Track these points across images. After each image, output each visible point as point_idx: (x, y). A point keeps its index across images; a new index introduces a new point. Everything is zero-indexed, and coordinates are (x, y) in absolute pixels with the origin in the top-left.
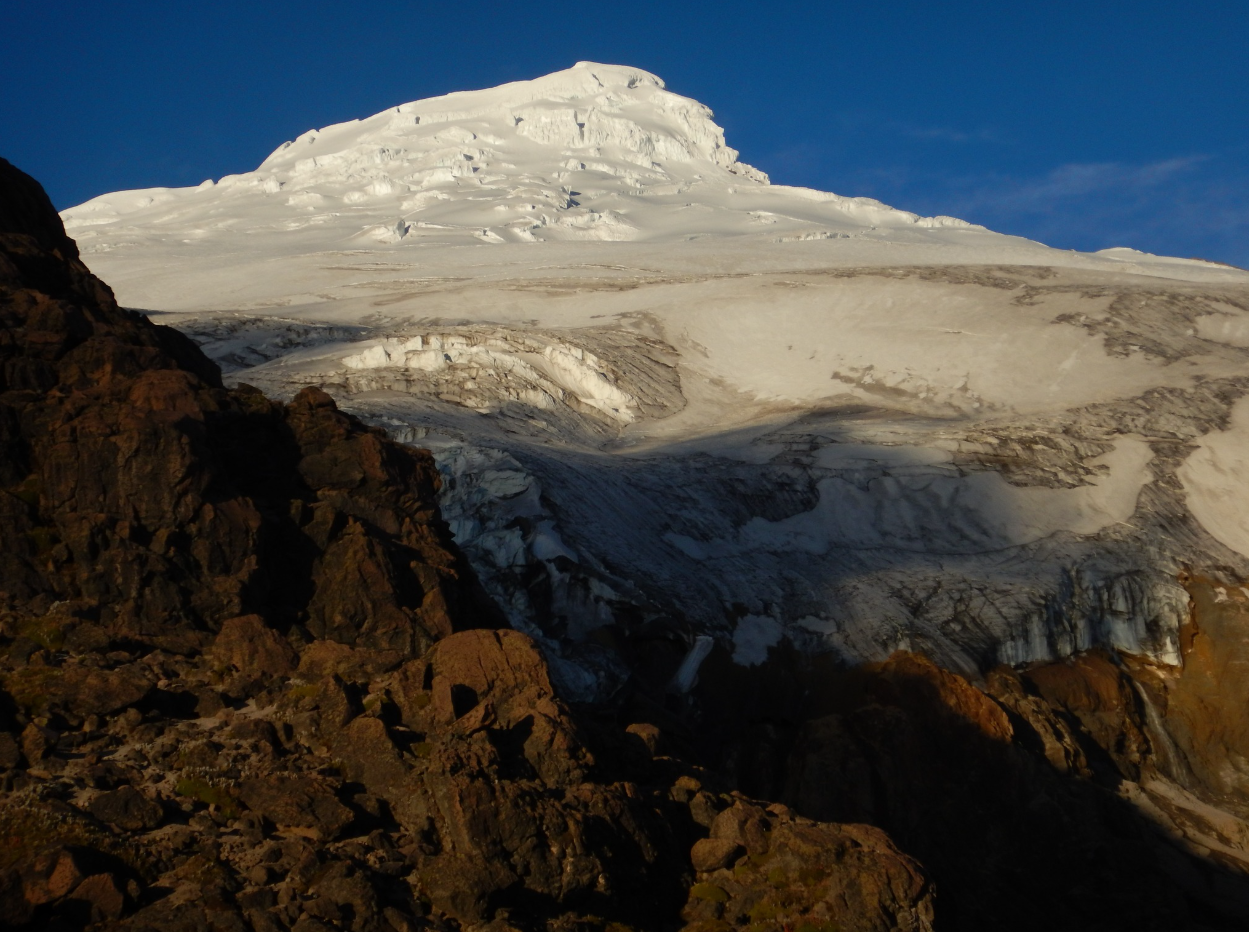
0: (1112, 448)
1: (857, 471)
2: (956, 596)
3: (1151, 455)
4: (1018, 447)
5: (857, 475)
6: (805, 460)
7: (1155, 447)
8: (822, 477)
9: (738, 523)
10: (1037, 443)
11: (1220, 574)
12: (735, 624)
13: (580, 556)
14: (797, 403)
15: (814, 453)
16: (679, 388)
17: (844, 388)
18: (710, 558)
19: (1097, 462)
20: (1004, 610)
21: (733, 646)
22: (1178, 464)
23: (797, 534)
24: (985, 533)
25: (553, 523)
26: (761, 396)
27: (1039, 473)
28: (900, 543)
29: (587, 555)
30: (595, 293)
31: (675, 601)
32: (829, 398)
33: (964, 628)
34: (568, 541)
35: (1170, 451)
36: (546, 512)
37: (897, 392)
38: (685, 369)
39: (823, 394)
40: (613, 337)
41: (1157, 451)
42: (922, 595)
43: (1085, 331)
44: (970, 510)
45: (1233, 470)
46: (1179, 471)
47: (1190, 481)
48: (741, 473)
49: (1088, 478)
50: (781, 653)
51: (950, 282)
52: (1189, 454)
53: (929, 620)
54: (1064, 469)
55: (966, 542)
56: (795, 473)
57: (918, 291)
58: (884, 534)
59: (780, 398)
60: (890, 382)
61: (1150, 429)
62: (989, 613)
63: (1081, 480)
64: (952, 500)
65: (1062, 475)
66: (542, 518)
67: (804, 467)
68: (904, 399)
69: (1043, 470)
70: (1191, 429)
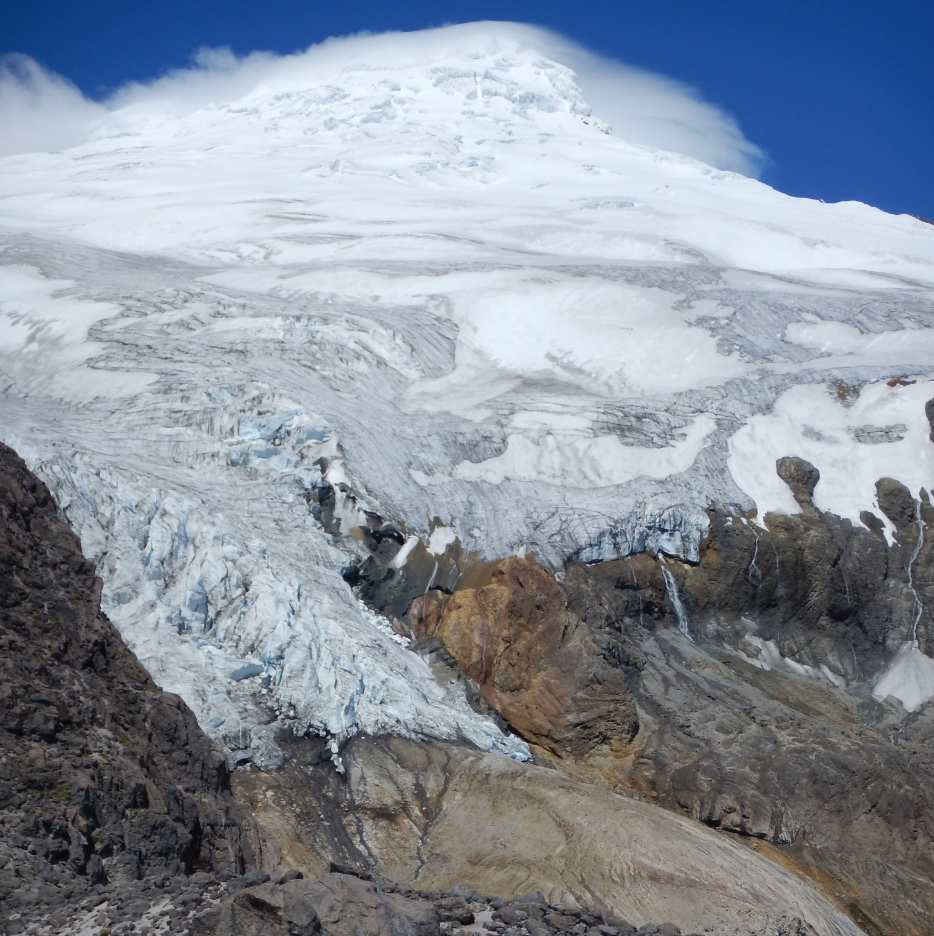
0: (692, 422)
1: (533, 430)
2: (564, 518)
3: (715, 427)
4: (633, 419)
5: (532, 433)
6: (504, 421)
7: (719, 423)
8: (512, 433)
9: (455, 463)
10: (645, 418)
11: (732, 509)
12: (432, 530)
13: (353, 483)
14: (520, 372)
15: (511, 417)
16: (453, 356)
17: (549, 365)
18: (430, 485)
19: (680, 431)
20: (589, 529)
21: (429, 543)
22: (730, 435)
23: (487, 471)
24: (599, 475)
25: (341, 461)
26: (502, 364)
27: (643, 437)
28: (547, 479)
29: (358, 483)
30: (421, 277)
31: (401, 513)
32: (538, 372)
33: (563, 539)
34: (349, 473)
35: (728, 425)
36: (339, 454)
37: (580, 371)
38: (461, 342)
39: (536, 368)
40: (419, 317)
41: (719, 425)
42: (544, 516)
43: (709, 333)
44: (594, 460)
45: (761, 442)
46: (729, 440)
47: (733, 447)
48: (464, 428)
49: (671, 442)
50: (454, 549)
51: (643, 286)
52: (739, 428)
53: (543, 533)
54: (659, 436)
55: (586, 481)
56: (495, 429)
57: (619, 292)
58: (539, 473)
59: (513, 367)
60: (578, 364)
61: (721, 410)
62: (580, 530)
63: (667, 443)
64: (586, 452)
65: (656, 439)
66: (336, 458)
67: (502, 426)
68: (582, 377)
69: (645, 435)
70: (745, 410)
